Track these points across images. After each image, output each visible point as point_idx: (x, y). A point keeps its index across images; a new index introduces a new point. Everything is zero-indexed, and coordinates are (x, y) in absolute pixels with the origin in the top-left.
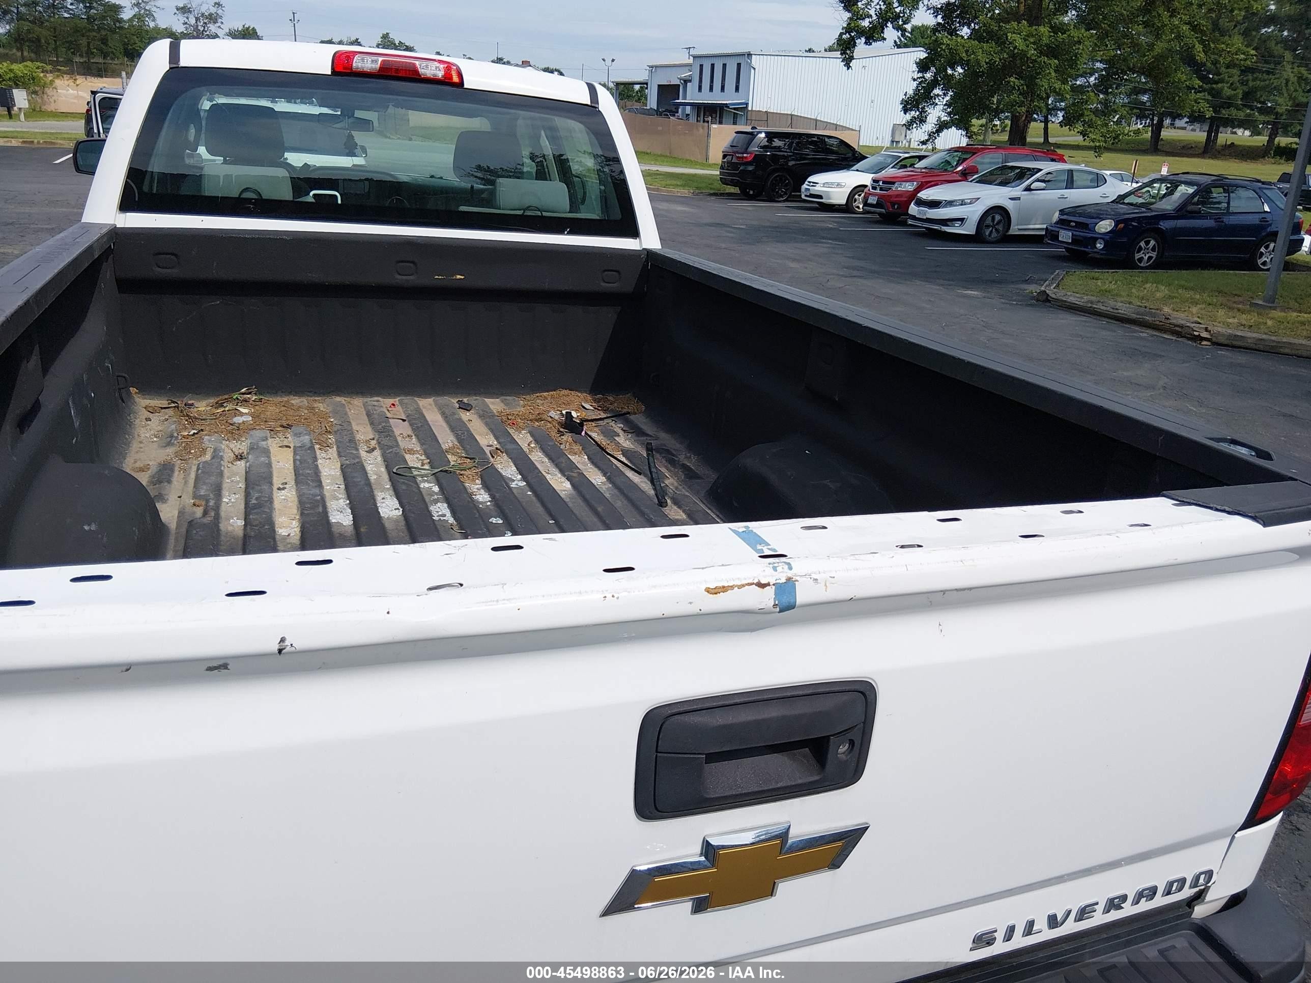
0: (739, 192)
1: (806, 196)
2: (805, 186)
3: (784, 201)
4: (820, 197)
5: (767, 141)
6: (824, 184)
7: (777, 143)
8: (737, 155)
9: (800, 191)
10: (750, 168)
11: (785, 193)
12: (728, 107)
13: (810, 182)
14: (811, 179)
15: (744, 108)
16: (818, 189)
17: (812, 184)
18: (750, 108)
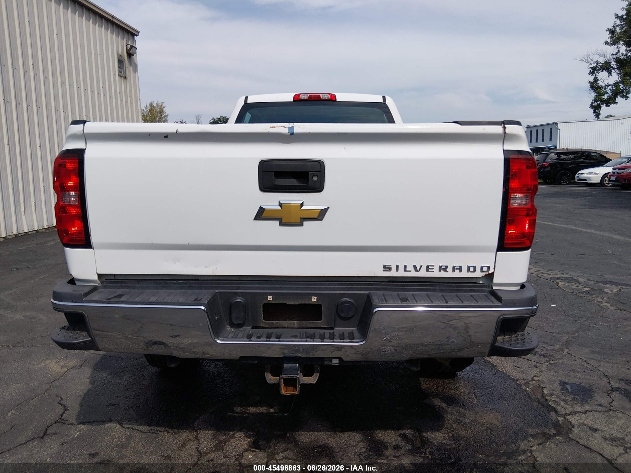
0: (543, 182)
1: (578, 180)
2: (577, 175)
3: (567, 184)
4: (586, 180)
5: (557, 157)
6: (587, 173)
7: (563, 157)
8: (540, 164)
9: (574, 179)
10: (547, 170)
11: (568, 180)
12: (546, 148)
13: (579, 173)
14: (580, 172)
15: (555, 148)
16: (584, 176)
17: (580, 174)
18: (558, 148)
